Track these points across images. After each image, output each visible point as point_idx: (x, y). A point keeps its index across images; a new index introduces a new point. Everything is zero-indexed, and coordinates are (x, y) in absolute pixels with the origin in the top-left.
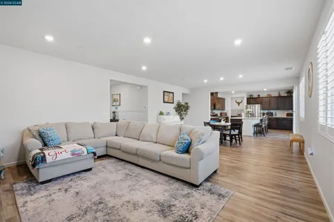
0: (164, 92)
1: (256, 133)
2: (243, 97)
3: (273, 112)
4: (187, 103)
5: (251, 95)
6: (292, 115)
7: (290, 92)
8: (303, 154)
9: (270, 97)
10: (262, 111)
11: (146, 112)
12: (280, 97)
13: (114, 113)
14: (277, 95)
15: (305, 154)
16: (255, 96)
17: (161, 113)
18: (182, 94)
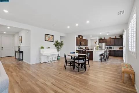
0: (45, 34)
1: (101, 60)
2: (97, 39)
3: (112, 47)
4: (62, 42)
5: (101, 38)
6: (122, 48)
7: (121, 36)
8: (134, 86)
9: (110, 38)
10: (106, 46)
11: (30, 47)
12: (116, 38)
13: (19, 47)
14: (114, 38)
15: (135, 86)
16: (103, 38)
17: (42, 48)
18: (61, 36)
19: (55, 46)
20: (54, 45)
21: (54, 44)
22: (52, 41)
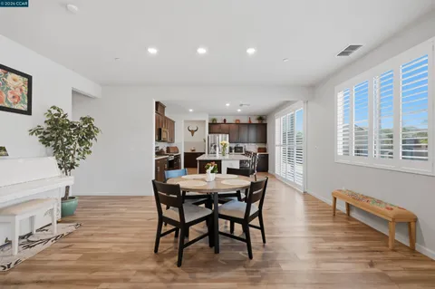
3: (243, 145)
5: (215, 119)
7: (262, 119)
9: (238, 123)
12: (250, 124)
14: (247, 122)
16: (220, 120)
18: (75, 93)
19: (45, 141)
20: (36, 138)
21: (36, 131)
22: (25, 107)
